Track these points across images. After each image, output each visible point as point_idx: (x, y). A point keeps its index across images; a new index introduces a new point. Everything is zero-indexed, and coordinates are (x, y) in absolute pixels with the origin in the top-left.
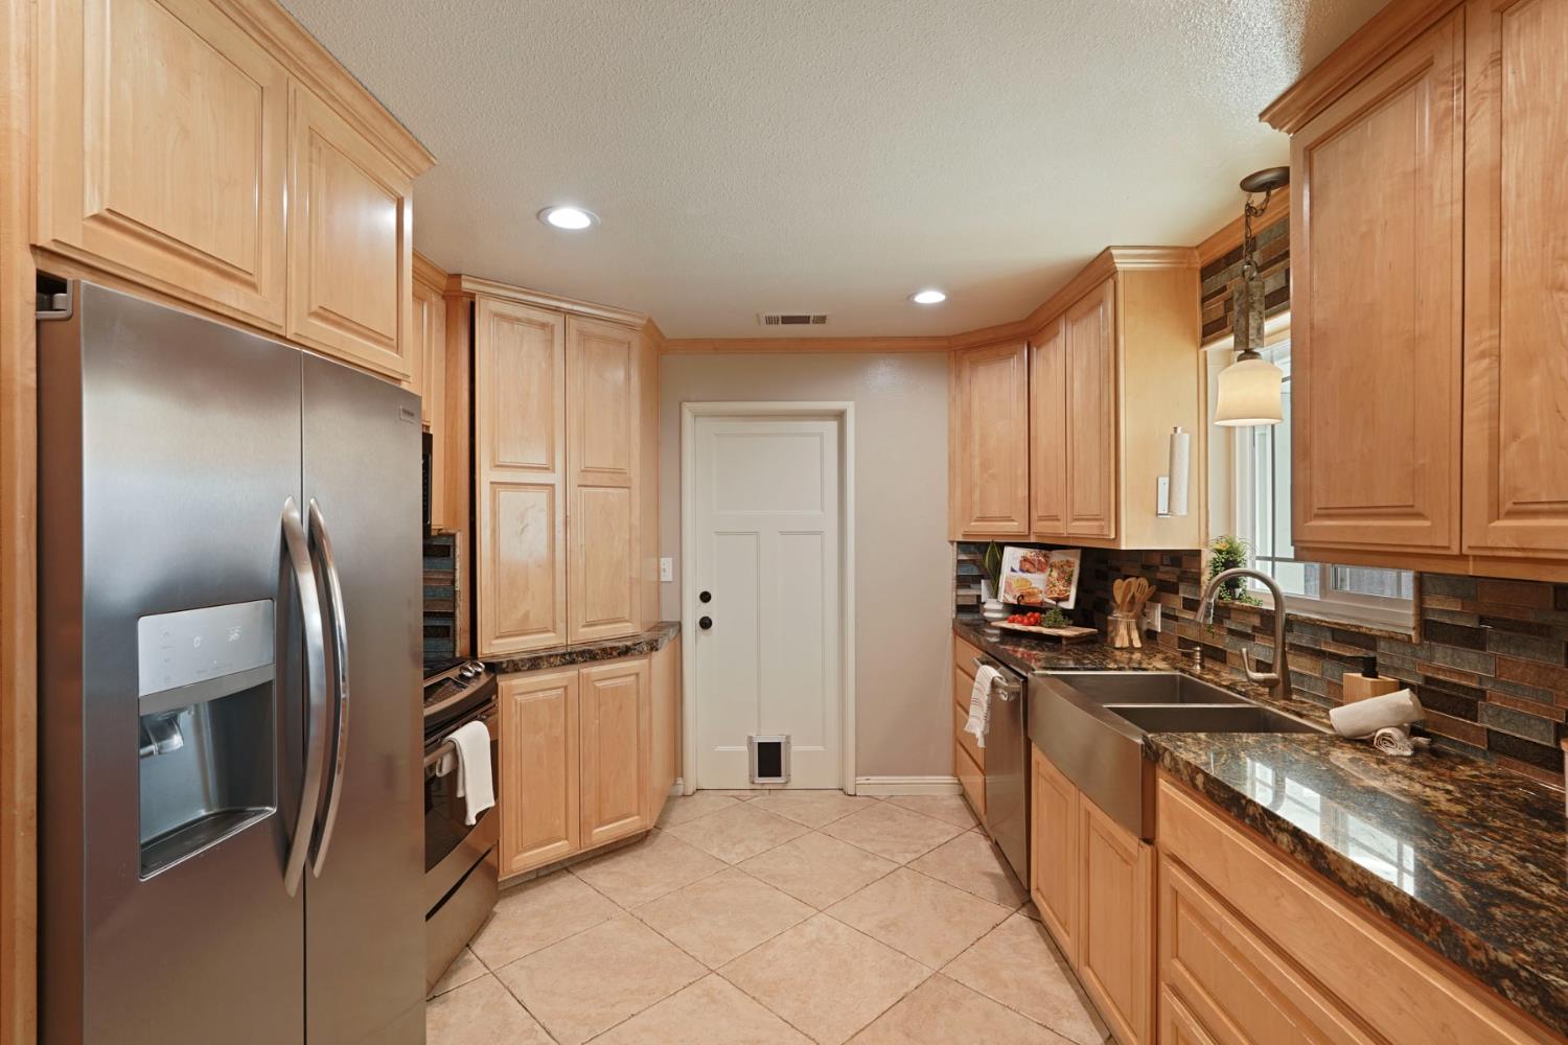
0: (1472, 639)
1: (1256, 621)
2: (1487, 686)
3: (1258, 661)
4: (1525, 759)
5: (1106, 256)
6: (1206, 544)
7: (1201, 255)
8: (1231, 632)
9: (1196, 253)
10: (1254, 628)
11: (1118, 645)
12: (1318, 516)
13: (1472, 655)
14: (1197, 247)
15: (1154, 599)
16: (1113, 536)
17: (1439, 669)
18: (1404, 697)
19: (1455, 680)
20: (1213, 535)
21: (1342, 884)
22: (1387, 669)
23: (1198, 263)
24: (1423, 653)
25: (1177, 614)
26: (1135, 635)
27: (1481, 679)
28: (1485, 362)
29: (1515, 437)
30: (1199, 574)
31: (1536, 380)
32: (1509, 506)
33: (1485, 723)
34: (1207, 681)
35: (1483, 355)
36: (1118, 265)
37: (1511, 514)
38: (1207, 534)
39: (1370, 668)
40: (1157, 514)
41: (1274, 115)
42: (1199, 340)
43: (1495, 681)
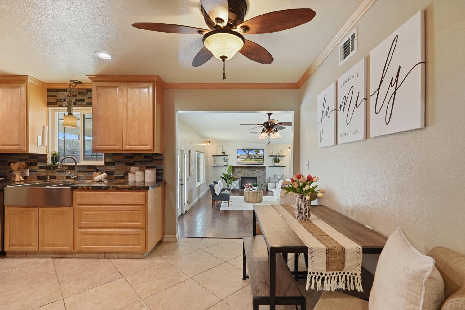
0: (113, 164)
1: (67, 168)
2: (115, 170)
3: (67, 176)
4: (120, 179)
5: (26, 77)
6: (48, 153)
7: (48, 86)
8: (58, 172)
9: (47, 85)
10: (66, 170)
11: (16, 180)
12: (98, 145)
13: (113, 166)
14: (48, 84)
15: (26, 168)
16: (26, 150)
17: (108, 169)
18: (105, 174)
19: (110, 170)
20: (50, 150)
21: (121, 189)
22: (101, 171)
23: (47, 87)
24: (105, 168)
25: (36, 170)
26: (21, 178)
27: (114, 169)
28: (126, 127)
29: (129, 136)
30: (46, 160)
31: (132, 130)
32: (128, 144)
33: (115, 175)
34: (55, 182)
35: (126, 126)
36: (28, 81)
37: (129, 146)
38: (48, 150)
39: (97, 171)
40: (38, 145)
41: (90, 77)
42: (47, 106)
43: (116, 169)
